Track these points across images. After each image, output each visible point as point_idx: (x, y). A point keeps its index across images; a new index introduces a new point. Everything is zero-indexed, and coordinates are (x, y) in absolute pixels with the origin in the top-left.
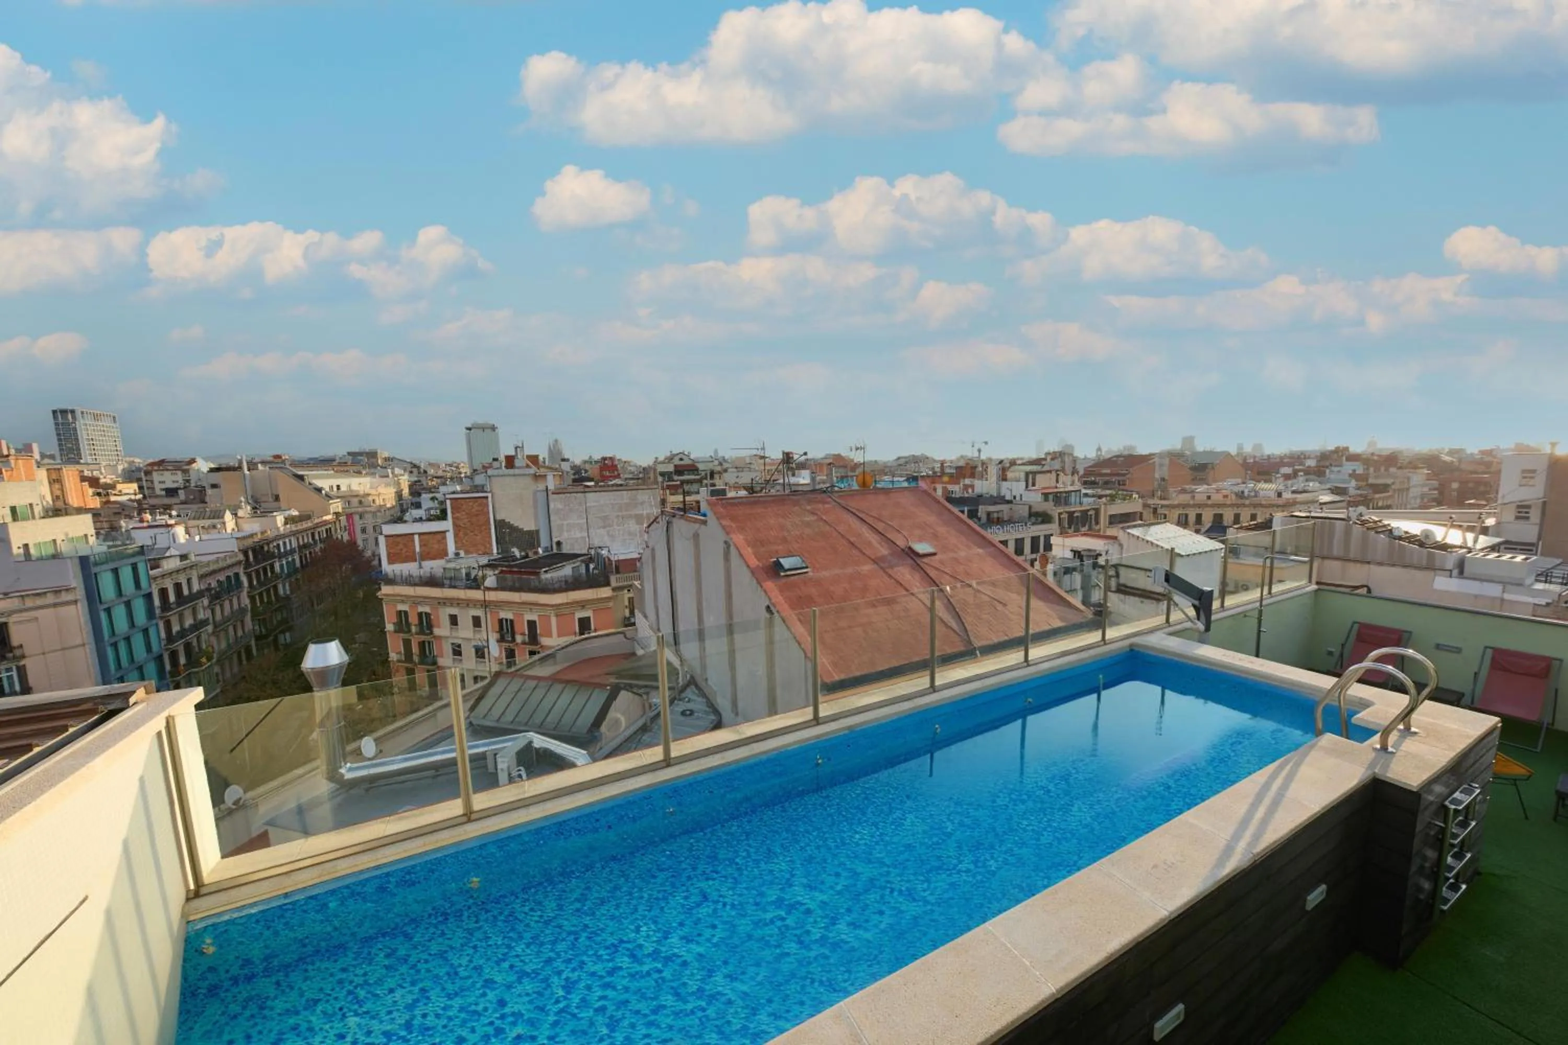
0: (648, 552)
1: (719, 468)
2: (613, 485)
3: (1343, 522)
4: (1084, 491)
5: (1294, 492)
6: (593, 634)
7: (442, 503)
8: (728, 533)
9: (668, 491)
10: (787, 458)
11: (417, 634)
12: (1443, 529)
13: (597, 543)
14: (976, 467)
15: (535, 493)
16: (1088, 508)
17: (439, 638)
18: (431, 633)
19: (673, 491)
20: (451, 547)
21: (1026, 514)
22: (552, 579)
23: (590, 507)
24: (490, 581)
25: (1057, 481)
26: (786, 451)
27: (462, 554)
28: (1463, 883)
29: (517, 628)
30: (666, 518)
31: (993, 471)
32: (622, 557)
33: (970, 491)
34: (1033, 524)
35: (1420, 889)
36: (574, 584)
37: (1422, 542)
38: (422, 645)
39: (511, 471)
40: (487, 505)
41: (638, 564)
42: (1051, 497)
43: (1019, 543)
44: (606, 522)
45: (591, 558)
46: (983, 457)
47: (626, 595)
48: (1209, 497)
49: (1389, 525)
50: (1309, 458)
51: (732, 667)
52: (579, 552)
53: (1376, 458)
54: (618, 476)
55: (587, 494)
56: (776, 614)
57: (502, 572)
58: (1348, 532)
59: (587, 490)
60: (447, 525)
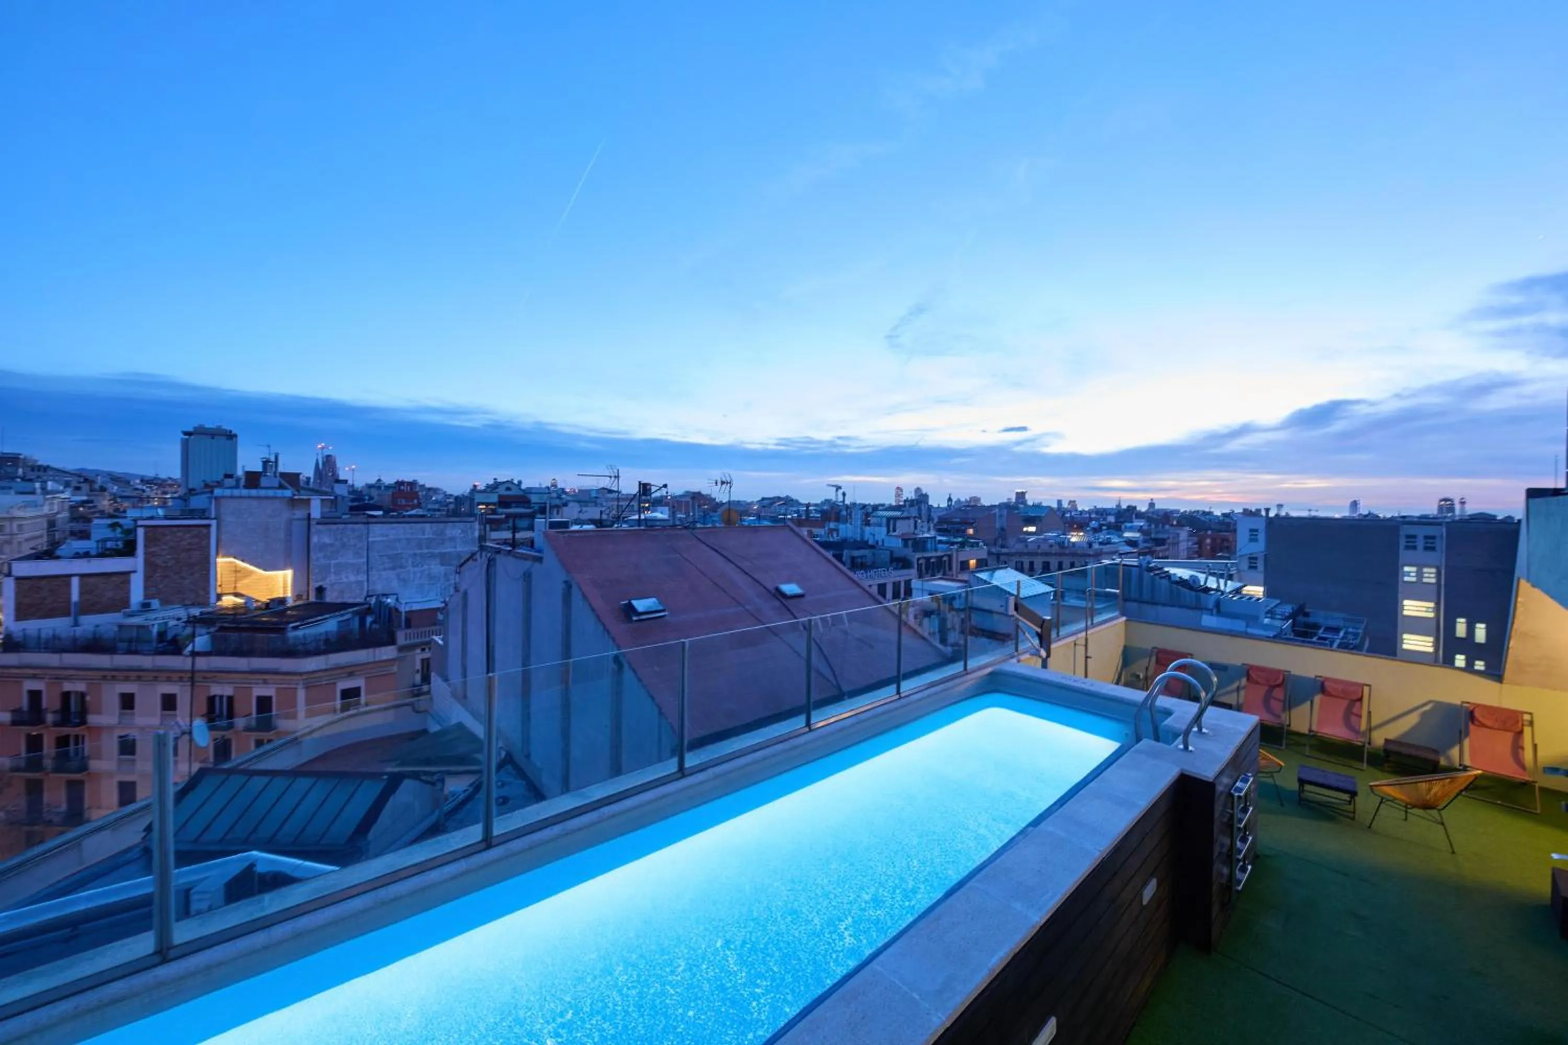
0: (458, 598)
1: (557, 502)
2: (410, 516)
3: (1137, 569)
4: (939, 538)
5: (1101, 543)
6: (362, 709)
7: (132, 531)
8: (568, 572)
9: (488, 526)
10: (645, 488)
11: (56, 724)
12: (1204, 576)
13: (379, 588)
14: (841, 511)
15: (290, 522)
16: (943, 554)
17: (99, 729)
18: (83, 722)
19: (494, 526)
20: (137, 594)
21: (888, 559)
22: (305, 636)
23: (374, 542)
24: (202, 641)
25: (916, 527)
26: (644, 481)
27: (155, 603)
28: (1249, 864)
29: (237, 706)
30: (486, 555)
31: (858, 516)
32: (416, 607)
33: (835, 535)
34: (895, 569)
35: (1221, 875)
36: (341, 643)
37: (1189, 585)
38: (62, 742)
39: (254, 492)
40: (209, 538)
41: (440, 617)
42: (910, 543)
43: (882, 588)
44: (396, 562)
45: (369, 609)
46: (847, 502)
47: (419, 656)
48: (1039, 547)
49: (1168, 572)
50: (1110, 514)
51: (566, 734)
52: (351, 601)
53: (1155, 516)
54: (419, 506)
55: (371, 526)
56: (626, 666)
57: (222, 629)
58: (1141, 577)
59: (371, 520)
60: (136, 564)
